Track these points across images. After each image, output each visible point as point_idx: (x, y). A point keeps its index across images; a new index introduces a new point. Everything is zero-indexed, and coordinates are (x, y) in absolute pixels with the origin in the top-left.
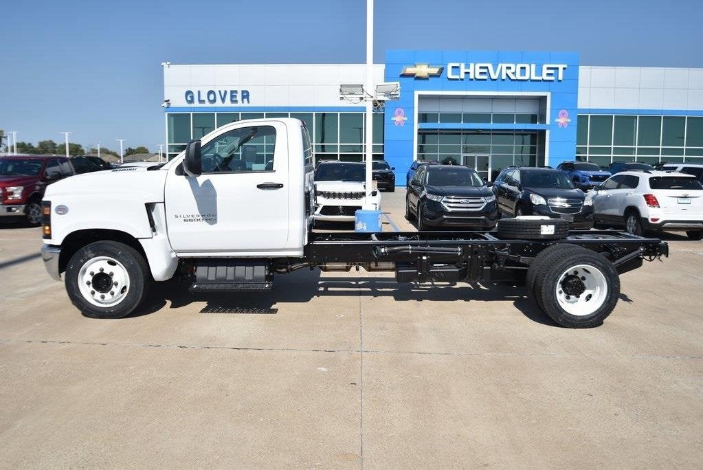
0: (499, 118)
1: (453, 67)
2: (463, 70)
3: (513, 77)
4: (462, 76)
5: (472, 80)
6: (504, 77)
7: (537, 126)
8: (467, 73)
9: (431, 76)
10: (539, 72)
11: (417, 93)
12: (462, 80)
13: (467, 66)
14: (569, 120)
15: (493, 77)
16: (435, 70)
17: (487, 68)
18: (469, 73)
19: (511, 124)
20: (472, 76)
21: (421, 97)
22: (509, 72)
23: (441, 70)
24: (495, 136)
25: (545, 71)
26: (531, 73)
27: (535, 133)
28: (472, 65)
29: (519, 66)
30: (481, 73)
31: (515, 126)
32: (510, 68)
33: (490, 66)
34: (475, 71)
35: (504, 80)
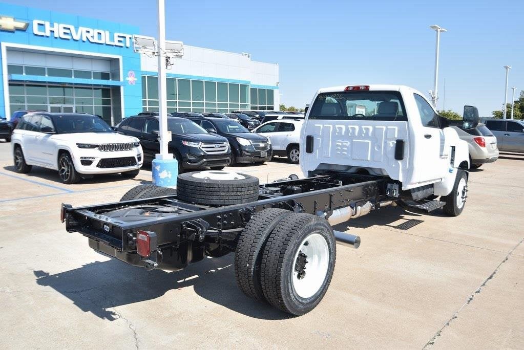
0: (79, 74)
1: (39, 24)
2: (48, 28)
3: (91, 40)
4: (48, 33)
5: (56, 38)
6: (85, 39)
7: (110, 82)
8: (52, 32)
9: (18, 29)
10: (112, 39)
11: (4, 45)
12: (47, 37)
13: (52, 25)
14: (136, 79)
15: (76, 37)
16: (21, 25)
17: (69, 29)
18: (53, 31)
19: (89, 80)
20: (56, 35)
21: (9, 50)
22: (89, 36)
23: (27, 25)
24: (77, 89)
25: (117, 39)
26: (106, 38)
27: (109, 88)
28: (56, 25)
29: (97, 31)
30: (65, 33)
31: (92, 81)
32: (88, 32)
33: (72, 28)
34: (59, 30)
35: (84, 41)
